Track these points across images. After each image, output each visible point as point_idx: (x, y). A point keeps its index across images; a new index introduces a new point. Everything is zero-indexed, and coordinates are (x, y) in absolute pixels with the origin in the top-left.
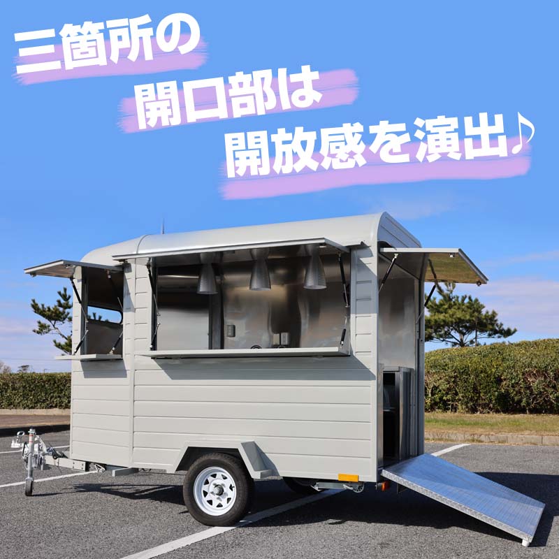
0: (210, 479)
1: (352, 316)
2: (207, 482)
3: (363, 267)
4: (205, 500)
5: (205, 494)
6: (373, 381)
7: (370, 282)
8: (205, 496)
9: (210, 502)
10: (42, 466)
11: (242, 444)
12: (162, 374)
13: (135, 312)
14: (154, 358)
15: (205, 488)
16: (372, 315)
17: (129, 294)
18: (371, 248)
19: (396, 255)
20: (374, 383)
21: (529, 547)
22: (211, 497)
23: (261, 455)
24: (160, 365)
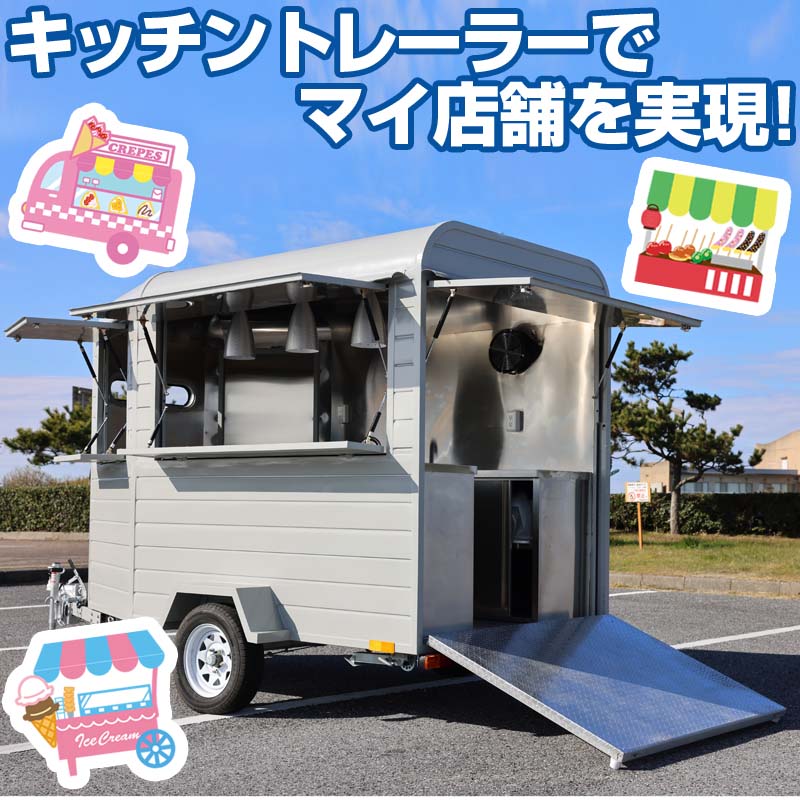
0: (207, 642)
1: (390, 391)
2: (203, 647)
3: (404, 312)
4: (200, 673)
5: (202, 664)
6: (412, 494)
7: (411, 336)
8: (201, 667)
9: (206, 677)
10: (68, 618)
11: (238, 590)
12: (166, 483)
13: (137, 390)
14: (158, 459)
15: (201, 655)
16: (413, 388)
17: (131, 363)
18: (414, 282)
19: (452, 290)
20: (415, 497)
21: (621, 769)
22: (208, 669)
23: (278, 607)
24: (164, 470)
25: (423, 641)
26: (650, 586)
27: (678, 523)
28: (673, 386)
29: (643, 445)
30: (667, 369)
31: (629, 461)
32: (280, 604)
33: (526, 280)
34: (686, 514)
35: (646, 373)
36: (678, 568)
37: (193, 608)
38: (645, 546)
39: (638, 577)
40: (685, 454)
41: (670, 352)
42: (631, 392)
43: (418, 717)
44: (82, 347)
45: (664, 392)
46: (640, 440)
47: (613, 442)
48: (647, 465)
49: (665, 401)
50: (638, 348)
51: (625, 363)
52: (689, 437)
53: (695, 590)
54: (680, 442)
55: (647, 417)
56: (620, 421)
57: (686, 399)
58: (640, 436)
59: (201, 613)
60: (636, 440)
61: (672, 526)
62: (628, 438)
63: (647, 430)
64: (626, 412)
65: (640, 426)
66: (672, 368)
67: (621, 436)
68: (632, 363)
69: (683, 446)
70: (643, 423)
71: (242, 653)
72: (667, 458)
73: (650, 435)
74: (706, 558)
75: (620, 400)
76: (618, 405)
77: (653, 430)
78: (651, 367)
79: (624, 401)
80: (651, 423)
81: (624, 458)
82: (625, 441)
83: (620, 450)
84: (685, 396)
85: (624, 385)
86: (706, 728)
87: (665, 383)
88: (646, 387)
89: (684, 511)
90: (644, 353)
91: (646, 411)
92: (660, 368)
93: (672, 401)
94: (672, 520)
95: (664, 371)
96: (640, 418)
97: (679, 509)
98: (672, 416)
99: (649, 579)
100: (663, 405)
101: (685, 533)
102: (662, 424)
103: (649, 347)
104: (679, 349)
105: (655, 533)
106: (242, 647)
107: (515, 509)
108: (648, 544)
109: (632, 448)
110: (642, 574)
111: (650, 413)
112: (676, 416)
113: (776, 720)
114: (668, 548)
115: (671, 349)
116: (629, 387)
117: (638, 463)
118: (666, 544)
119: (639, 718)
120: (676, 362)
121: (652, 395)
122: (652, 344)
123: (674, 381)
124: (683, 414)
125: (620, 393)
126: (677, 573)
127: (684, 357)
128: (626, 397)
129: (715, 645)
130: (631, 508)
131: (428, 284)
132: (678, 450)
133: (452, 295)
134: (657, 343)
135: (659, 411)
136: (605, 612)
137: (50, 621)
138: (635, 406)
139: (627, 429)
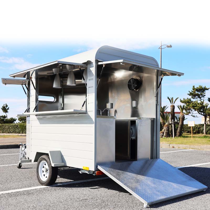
0: (44, 166)
3: (91, 72)
4: (43, 174)
7: (92, 79)
9: (44, 175)
10: (24, 157)
11: (50, 151)
12: (38, 122)
14: (36, 115)
15: (43, 169)
18: (93, 63)
19: (104, 65)
20: (94, 125)
21: (147, 207)
22: (44, 173)
23: (62, 156)
24: (37, 118)
25: (96, 167)
26: (192, 148)
27: (206, 132)
28: (204, 97)
29: (196, 112)
30: (203, 92)
31: (193, 116)
32: (62, 155)
33: (122, 61)
34: (208, 129)
35: (197, 94)
36: (200, 144)
37: (41, 156)
38: (193, 138)
39: (189, 146)
40: (207, 114)
41: (204, 88)
42: (194, 98)
43: (101, 188)
44: (23, 86)
45: (202, 98)
46: (196, 111)
47: (189, 111)
48: (197, 117)
49: (202, 101)
50: (196, 87)
51: (192, 91)
52: (208, 110)
53: (204, 150)
54: (206, 111)
55: (197, 105)
56: (190, 106)
57: (208, 100)
58: (196, 110)
59: (42, 158)
60: (195, 111)
61: (204, 133)
62: (192, 110)
63: (197, 108)
64: (192, 103)
65: (195, 107)
66: (204, 92)
67: (191, 109)
68: (194, 91)
69: (207, 112)
70: (196, 106)
71: (51, 169)
72: (203, 115)
73: (198, 109)
74: (208, 141)
75: (191, 101)
76: (190, 102)
77: (199, 108)
78: (199, 92)
79: (192, 101)
80: (198, 106)
81: (192, 115)
82: (192, 111)
83: (191, 113)
84: (208, 99)
85: (192, 97)
86: (179, 194)
87: (202, 96)
88: (198, 97)
89: (207, 129)
90: (197, 88)
91: (197, 103)
92: (201, 92)
93: (204, 100)
94: (204, 131)
95: (202, 93)
96: (195, 105)
97: (206, 128)
98: (204, 104)
99: (192, 146)
100: (201, 102)
101: (208, 134)
102: (201, 106)
103: (198, 87)
104: (206, 87)
105: (200, 134)
106: (51, 167)
107: (131, 129)
108: (194, 137)
109: (193, 113)
110: (190, 145)
111: (198, 104)
112: (205, 104)
113: (205, 191)
114: (199, 138)
115: (204, 87)
116: (193, 97)
117: (195, 116)
118: (199, 137)
119: (157, 191)
120: (205, 91)
121: (199, 99)
122: (199, 86)
123: (205, 95)
124: (207, 104)
125: (191, 99)
126: (199, 145)
127: (208, 89)
128: (192, 100)
129: (201, 166)
130: (194, 128)
131: (97, 63)
132: (205, 113)
133: (104, 66)
134: (200, 86)
135: (201, 103)
136: (159, 158)
137: (20, 158)
138: (195, 102)
139: (192, 108)
